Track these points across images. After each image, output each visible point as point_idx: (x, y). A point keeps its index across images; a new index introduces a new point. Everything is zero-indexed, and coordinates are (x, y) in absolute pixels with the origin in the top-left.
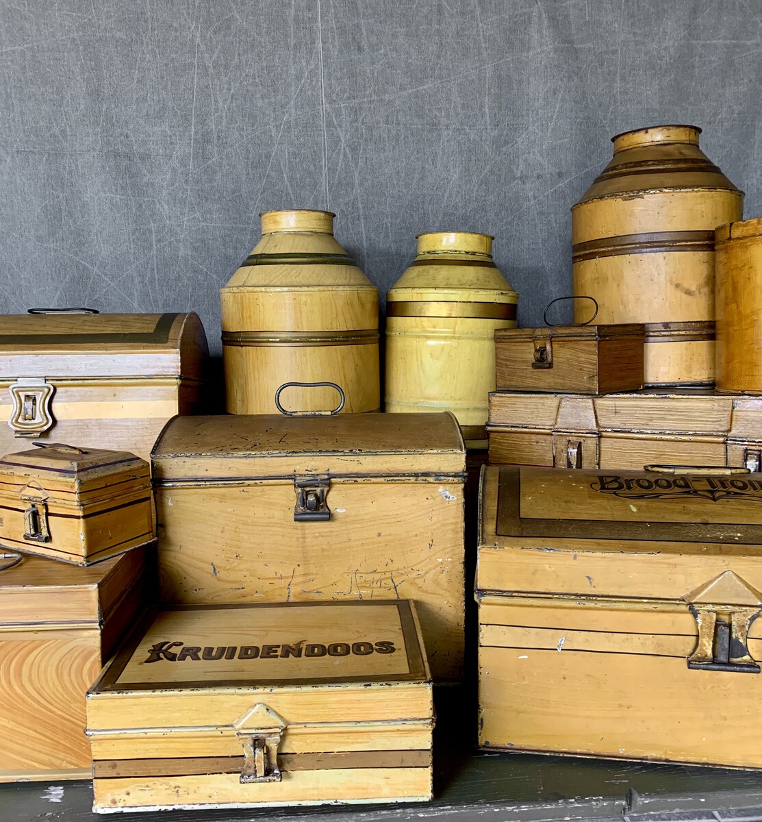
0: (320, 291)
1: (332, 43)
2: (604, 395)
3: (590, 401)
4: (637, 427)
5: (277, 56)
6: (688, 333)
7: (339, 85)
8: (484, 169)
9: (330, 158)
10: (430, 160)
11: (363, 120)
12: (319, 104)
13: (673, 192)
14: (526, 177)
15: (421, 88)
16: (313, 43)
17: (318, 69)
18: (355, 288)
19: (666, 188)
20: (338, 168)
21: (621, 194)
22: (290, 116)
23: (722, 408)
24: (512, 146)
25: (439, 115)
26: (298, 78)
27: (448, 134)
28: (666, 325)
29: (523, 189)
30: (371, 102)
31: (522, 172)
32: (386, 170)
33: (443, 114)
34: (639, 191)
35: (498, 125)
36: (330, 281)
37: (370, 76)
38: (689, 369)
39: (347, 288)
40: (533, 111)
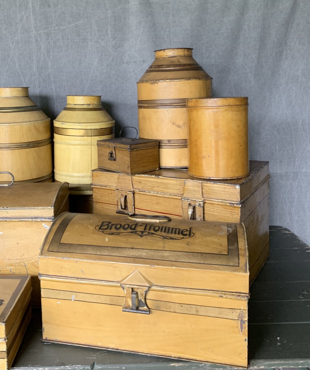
0: (14, 125)
1: (36, 4)
2: (135, 174)
3: (130, 177)
4: (148, 190)
5: (11, 11)
6: (179, 144)
7: (40, 23)
8: (109, 59)
9: (37, 56)
10: (84, 56)
11: (51, 38)
12: (31, 31)
13: (170, 81)
14: (129, 62)
15: (78, 23)
16: (27, 4)
17: (30, 16)
18: (32, 123)
19: (167, 80)
20: (41, 60)
21: (149, 81)
22: (18, 37)
23: (180, 184)
24: (122, 48)
25: (87, 35)
26: (21, 20)
27: (92, 44)
28: (169, 141)
29: (128, 68)
30: (55, 30)
31: (127, 60)
32: (63, 61)
33: (89, 34)
34: (156, 80)
35: (115, 39)
36: (20, 120)
37: (54, 18)
38: (180, 161)
39: (28, 123)
40: (131, 32)
